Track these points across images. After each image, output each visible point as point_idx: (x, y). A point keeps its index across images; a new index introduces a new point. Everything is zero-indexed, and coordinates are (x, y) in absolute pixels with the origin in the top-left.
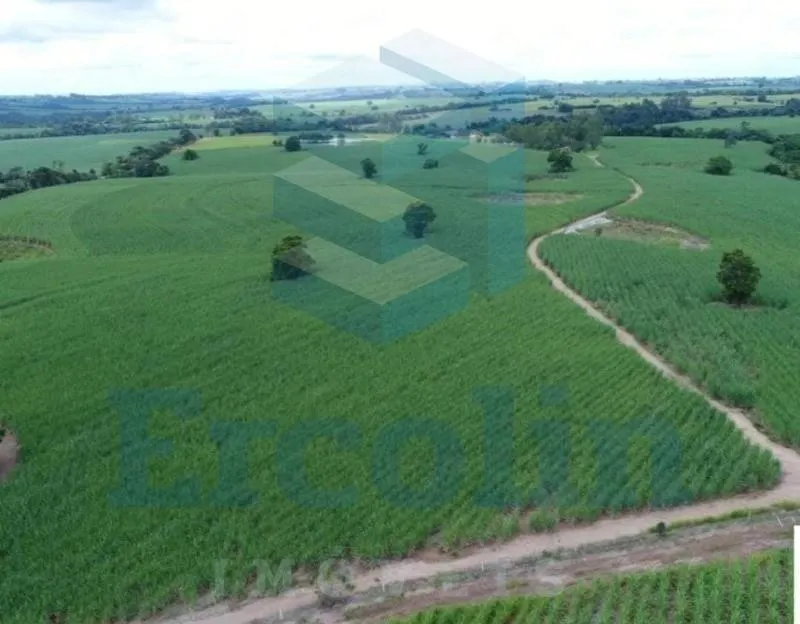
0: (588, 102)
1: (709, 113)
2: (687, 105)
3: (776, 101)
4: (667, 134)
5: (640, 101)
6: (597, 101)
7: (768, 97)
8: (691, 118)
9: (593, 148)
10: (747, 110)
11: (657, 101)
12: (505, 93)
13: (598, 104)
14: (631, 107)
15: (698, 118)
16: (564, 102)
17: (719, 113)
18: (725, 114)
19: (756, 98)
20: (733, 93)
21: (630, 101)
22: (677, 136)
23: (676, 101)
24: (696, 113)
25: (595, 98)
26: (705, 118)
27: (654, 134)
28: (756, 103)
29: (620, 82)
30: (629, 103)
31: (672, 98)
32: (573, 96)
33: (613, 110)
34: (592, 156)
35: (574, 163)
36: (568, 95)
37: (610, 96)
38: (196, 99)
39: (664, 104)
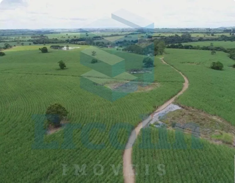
0: (157, 35)
1: (197, 40)
2: (190, 37)
3: (217, 36)
4: (187, 47)
5: (174, 35)
6: (160, 35)
7: (215, 34)
8: (192, 41)
9: (161, 54)
10: (210, 39)
11: (180, 35)
12: (130, 31)
13: (160, 36)
14: (172, 37)
15: (194, 41)
16: (149, 35)
17: (201, 40)
18: (202, 40)
19: (210, 34)
20: (202, 33)
21: (171, 35)
22: (191, 49)
23: (186, 35)
24: (193, 39)
25: (159, 34)
26: (196, 41)
27: (182, 47)
28: (211, 36)
29: (166, 28)
30: (171, 36)
31: (185, 34)
32: (152, 33)
33: (166, 38)
34: (161, 58)
35: (154, 63)
36: (151, 32)
37: (164, 33)
38: (32, 31)
39: (182, 36)
